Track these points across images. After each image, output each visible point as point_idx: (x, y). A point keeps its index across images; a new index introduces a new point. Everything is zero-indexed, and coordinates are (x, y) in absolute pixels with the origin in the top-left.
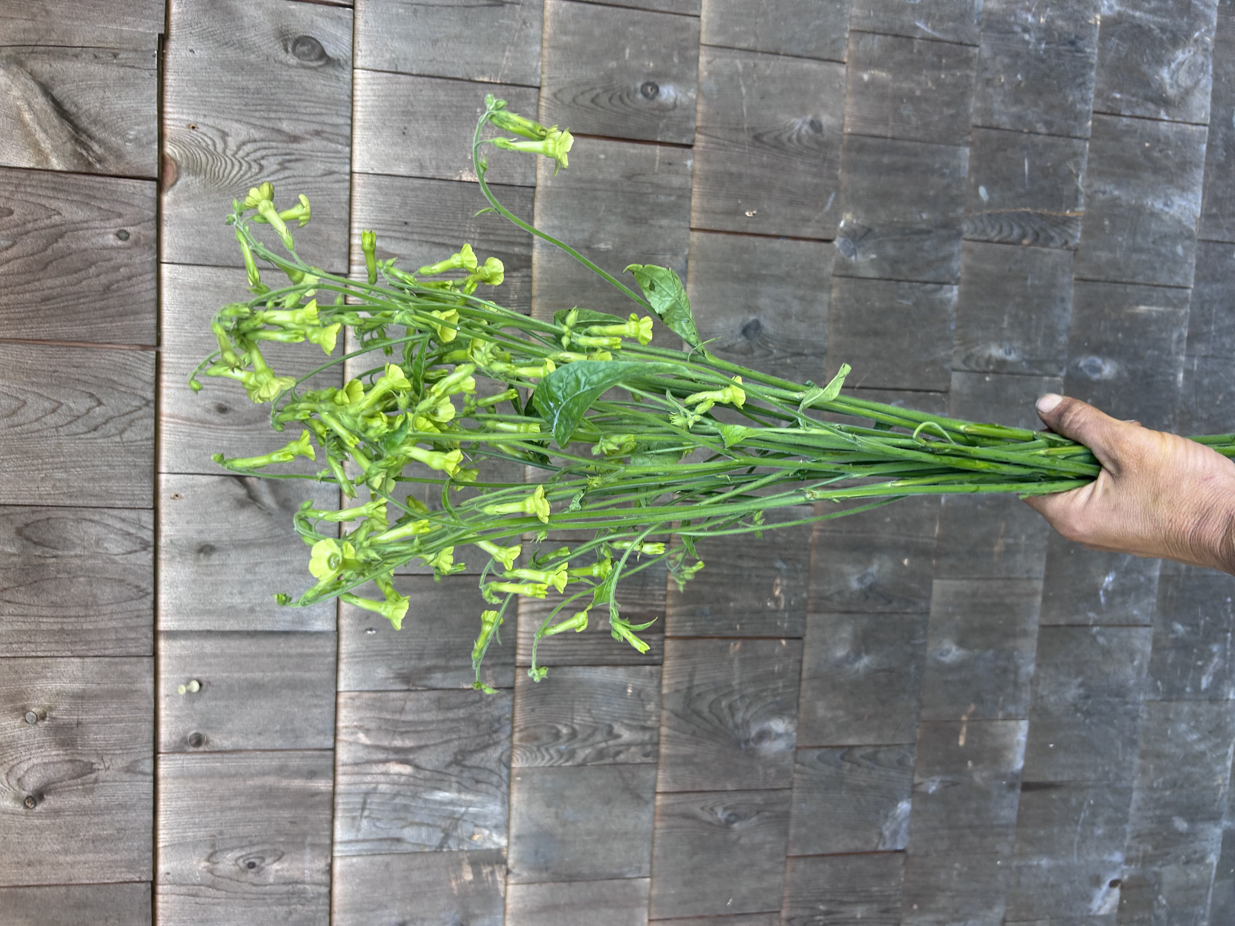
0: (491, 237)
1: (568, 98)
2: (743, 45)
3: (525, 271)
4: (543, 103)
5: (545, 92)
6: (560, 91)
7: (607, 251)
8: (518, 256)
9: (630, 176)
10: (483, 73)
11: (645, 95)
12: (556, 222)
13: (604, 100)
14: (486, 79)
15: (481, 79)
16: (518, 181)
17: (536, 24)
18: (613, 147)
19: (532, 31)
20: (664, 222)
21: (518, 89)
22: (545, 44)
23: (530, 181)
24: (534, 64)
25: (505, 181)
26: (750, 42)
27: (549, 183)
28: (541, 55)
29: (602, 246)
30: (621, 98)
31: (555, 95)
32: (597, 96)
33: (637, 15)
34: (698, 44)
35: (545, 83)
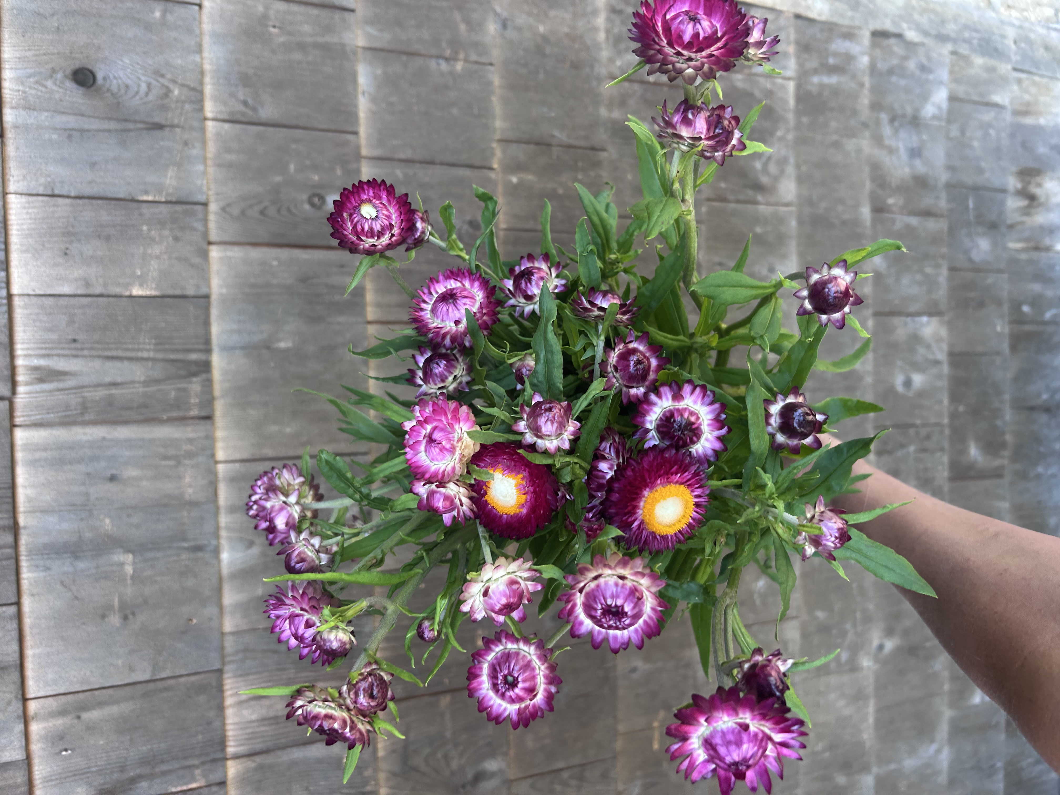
0: (167, 346)
1: (236, 211)
2: (402, 156)
3: (204, 376)
4: (212, 217)
5: (213, 207)
6: (229, 205)
7: (287, 350)
8: (196, 363)
9: (304, 280)
10: (147, 193)
11: (312, 205)
12: (234, 326)
13: (272, 211)
14: (150, 198)
15: (145, 198)
16: (191, 291)
17: (198, 145)
18: (284, 253)
19: (194, 152)
20: (342, 319)
21: (185, 207)
22: (209, 162)
23: (204, 291)
24: (199, 182)
25: (178, 292)
26: (407, 154)
27: (224, 291)
28: (205, 173)
29: (282, 345)
30: (289, 210)
31: (223, 209)
32: (265, 208)
33: (298, 133)
34: (358, 157)
35: (212, 198)
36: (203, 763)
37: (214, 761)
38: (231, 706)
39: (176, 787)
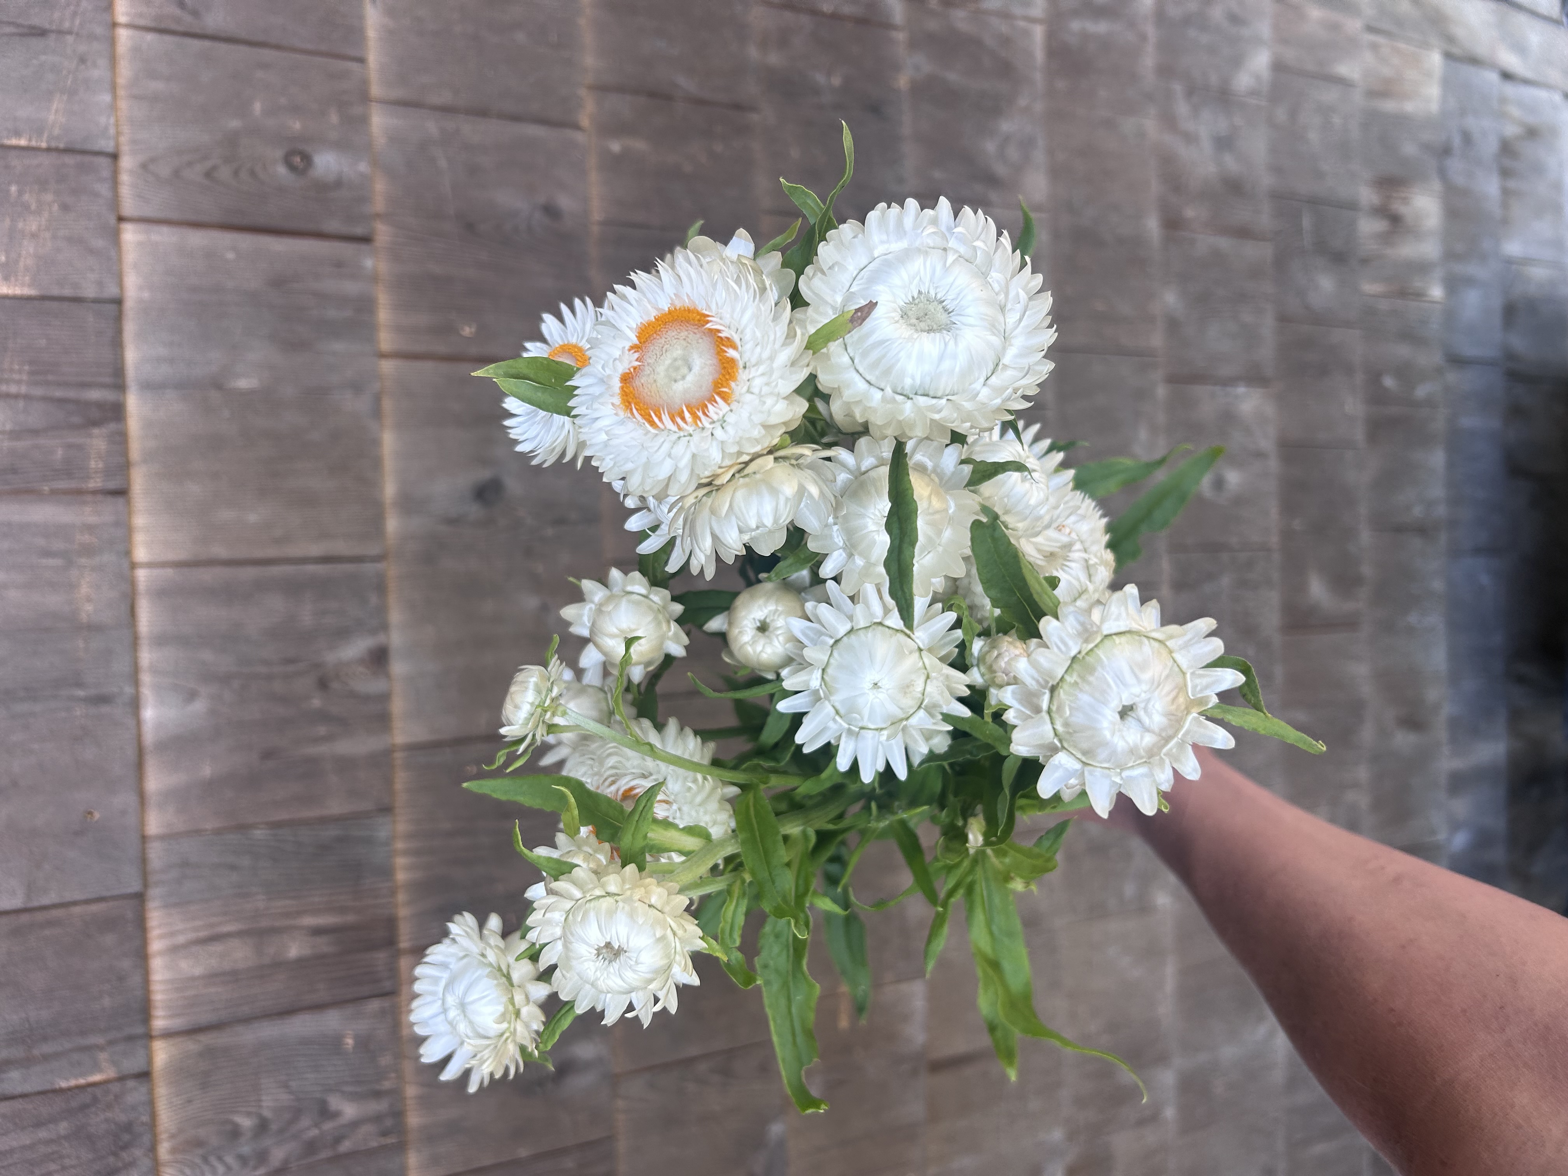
0: (50, 377)
1: (164, 170)
2: (435, 99)
3: (112, 426)
4: (125, 178)
5: (127, 162)
6: (153, 160)
7: (251, 392)
8: (100, 405)
9: (279, 282)
10: (18, 134)
11: (292, 167)
12: (162, 351)
13: (225, 173)
14: (23, 142)
15: (14, 142)
16: (90, 292)
17: (103, 62)
18: (246, 241)
19: (96, 73)
20: (339, 346)
21: (79, 158)
22: (121, 92)
23: (111, 291)
24: (103, 120)
25: (67, 292)
26: (445, 97)
27: (146, 295)
28: (113, 107)
29: (243, 384)
30: (253, 173)
31: (144, 166)
32: (214, 168)
33: (267, 55)
34: (365, 98)
35: (125, 148)
36: (111, 1043)
37: (130, 1039)
38: (161, 953)
39: (67, 1079)
